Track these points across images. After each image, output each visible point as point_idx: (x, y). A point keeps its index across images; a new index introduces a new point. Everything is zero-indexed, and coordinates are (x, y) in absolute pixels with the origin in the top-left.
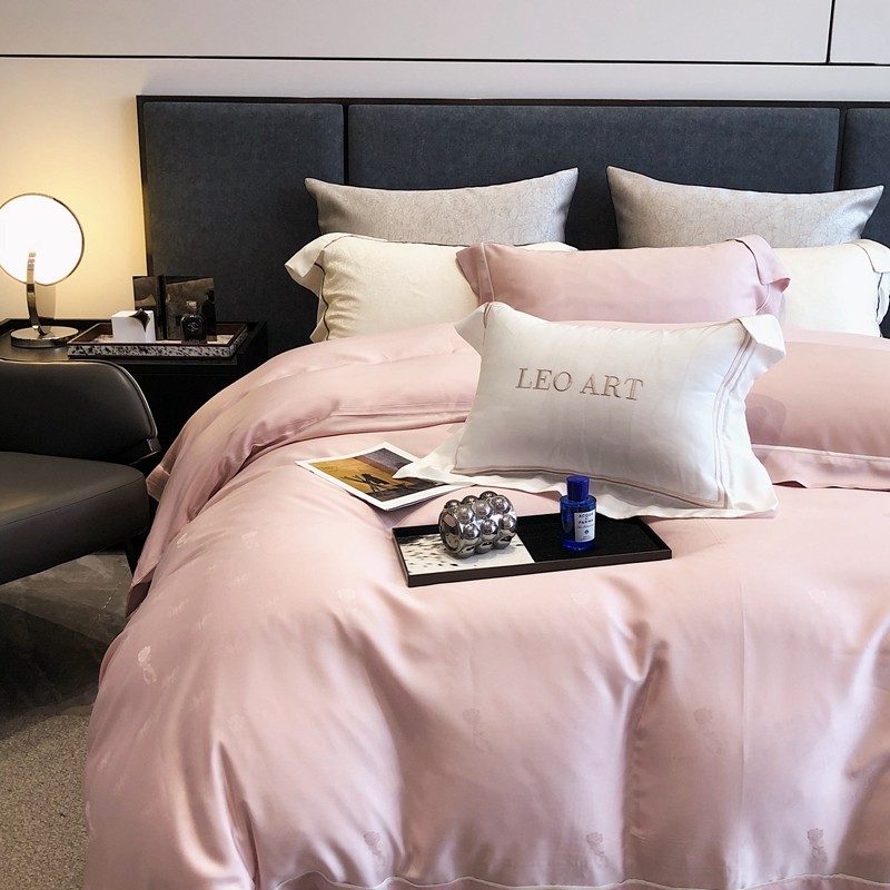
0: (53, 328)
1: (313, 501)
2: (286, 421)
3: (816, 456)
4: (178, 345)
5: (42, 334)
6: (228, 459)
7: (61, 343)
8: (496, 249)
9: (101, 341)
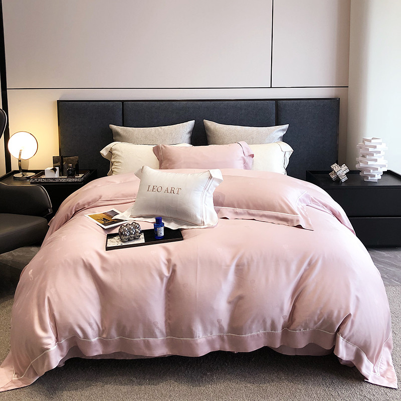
0: (27, 173)
1: (85, 227)
2: (85, 202)
3: (234, 210)
4: (65, 178)
5: (23, 175)
6: (68, 214)
7: (29, 178)
8: (164, 146)
9: (42, 177)
